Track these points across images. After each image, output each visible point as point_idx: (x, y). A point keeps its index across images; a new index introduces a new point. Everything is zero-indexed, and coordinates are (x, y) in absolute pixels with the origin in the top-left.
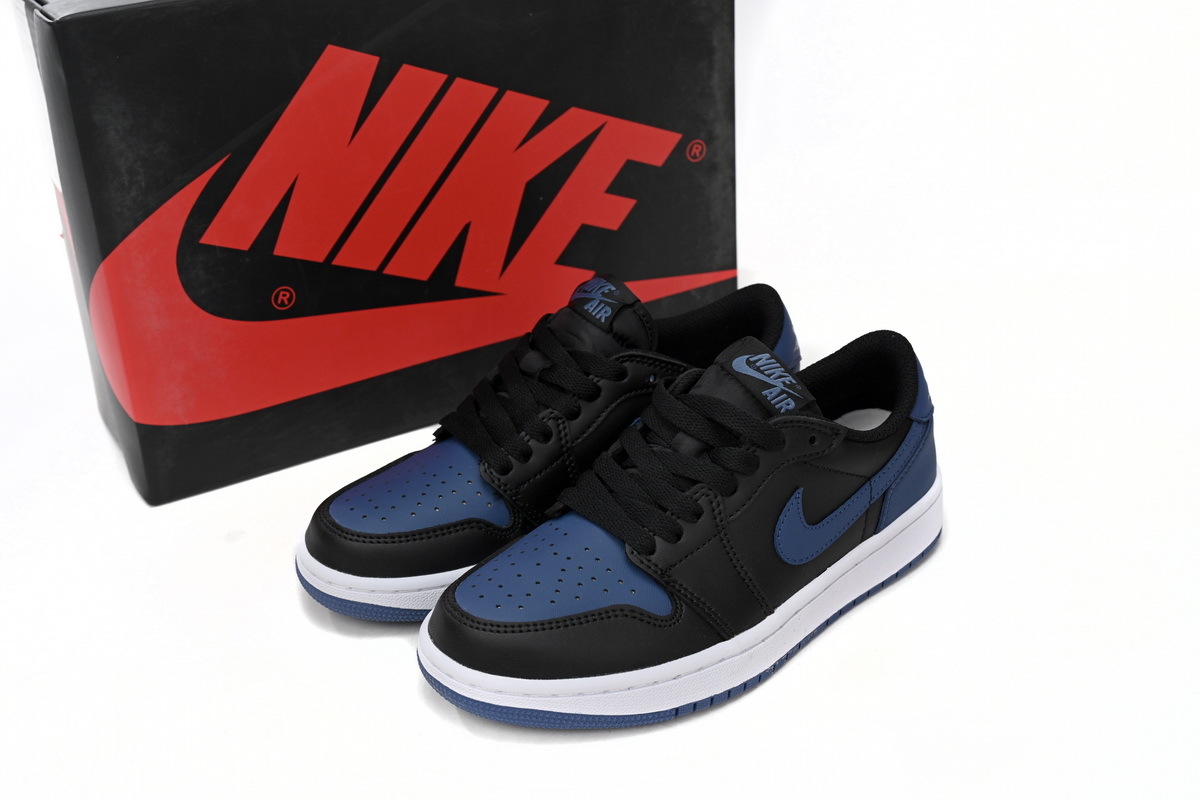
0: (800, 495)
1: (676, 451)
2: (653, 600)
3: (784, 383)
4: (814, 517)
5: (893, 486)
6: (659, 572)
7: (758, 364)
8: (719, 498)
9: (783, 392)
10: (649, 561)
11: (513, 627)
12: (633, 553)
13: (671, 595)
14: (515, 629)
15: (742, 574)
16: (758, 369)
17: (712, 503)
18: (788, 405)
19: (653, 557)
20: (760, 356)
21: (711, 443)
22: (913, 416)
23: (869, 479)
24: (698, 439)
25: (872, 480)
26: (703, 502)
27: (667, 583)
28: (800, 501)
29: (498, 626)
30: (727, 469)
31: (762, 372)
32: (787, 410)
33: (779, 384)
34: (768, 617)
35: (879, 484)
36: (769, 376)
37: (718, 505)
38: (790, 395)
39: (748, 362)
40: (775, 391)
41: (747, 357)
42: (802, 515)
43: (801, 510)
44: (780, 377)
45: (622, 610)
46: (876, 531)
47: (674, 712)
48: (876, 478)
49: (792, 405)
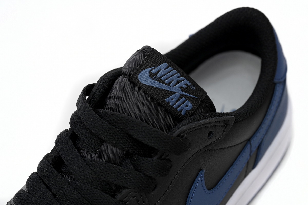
3: (181, 88)
7: (158, 75)
9: (182, 96)
16: (159, 80)
18: (187, 106)
22: (276, 81)
23: (249, 140)
25: (251, 140)
28: (203, 179)
31: (163, 82)
32: (186, 111)
33: (177, 89)
35: (256, 141)
36: (169, 84)
38: (187, 98)
39: (151, 75)
40: (175, 97)
41: (150, 69)
44: (178, 82)
46: (253, 169)
49: (190, 106)
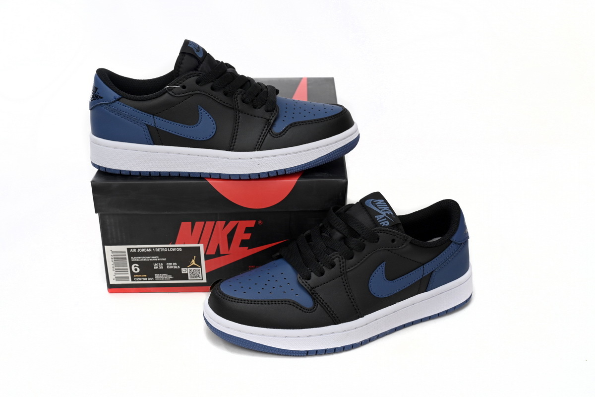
0: (384, 265)
1: (331, 237)
2: (305, 300)
3: (387, 214)
4: (391, 276)
5: (436, 270)
6: (310, 288)
7: (376, 204)
8: (344, 260)
9: (385, 217)
10: (306, 282)
11: (238, 300)
12: (300, 278)
13: (314, 299)
14: (240, 301)
15: (350, 296)
17: (340, 261)
18: (386, 223)
19: (308, 281)
20: (379, 200)
21: (346, 235)
22: (452, 239)
23: (423, 265)
24: (341, 233)
25: (425, 265)
26: (336, 260)
27: (313, 294)
29: (232, 299)
30: (349, 247)
31: (377, 208)
32: (385, 226)
33: (384, 214)
34: (360, 319)
35: (428, 268)
36: (380, 209)
37: (343, 263)
38: (388, 219)
39: (372, 202)
40: (381, 217)
41: (373, 200)
42: (384, 274)
43: (384, 272)
44: (386, 211)
45: (289, 302)
46: (426, 291)
47: (306, 352)
48: (427, 265)
49: (388, 224)
